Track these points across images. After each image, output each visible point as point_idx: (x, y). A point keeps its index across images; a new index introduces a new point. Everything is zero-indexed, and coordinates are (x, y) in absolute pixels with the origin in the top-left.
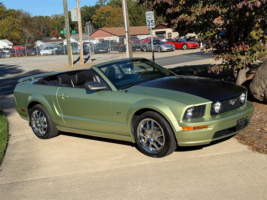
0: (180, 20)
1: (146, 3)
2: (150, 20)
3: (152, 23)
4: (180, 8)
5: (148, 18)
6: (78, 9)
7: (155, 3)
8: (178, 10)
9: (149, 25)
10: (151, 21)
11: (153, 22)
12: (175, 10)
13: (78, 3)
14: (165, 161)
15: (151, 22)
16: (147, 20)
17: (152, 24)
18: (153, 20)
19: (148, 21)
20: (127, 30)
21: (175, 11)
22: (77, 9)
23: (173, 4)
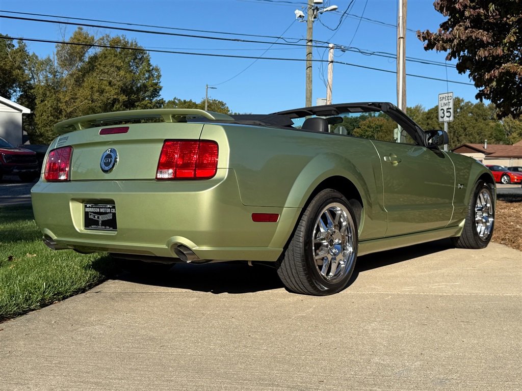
0: (503, 71)
1: (439, 45)
2: (445, 108)
4: (505, 51)
5: (442, 105)
6: (328, 100)
7: (456, 43)
8: (499, 51)
9: (443, 116)
10: (447, 109)
11: (451, 111)
12: (493, 52)
13: (329, 90)
14: (445, 294)
15: (447, 112)
16: (440, 108)
17: (449, 115)
18: (450, 109)
19: (442, 109)
21: (494, 54)
22: (326, 100)
23: (490, 41)
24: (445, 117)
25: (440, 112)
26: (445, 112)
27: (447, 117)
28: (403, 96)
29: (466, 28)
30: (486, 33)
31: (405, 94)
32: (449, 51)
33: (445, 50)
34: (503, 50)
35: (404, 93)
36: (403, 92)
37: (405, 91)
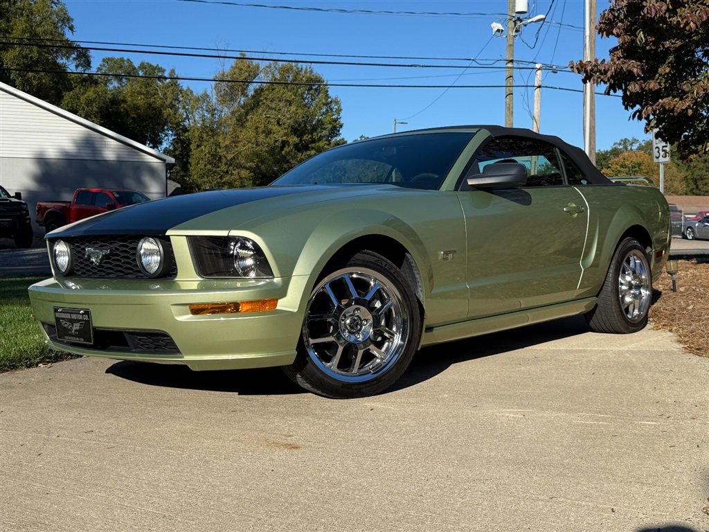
0: (658, 108)
1: (595, 78)
2: (660, 146)
3: (665, 152)
5: (657, 144)
9: (657, 156)
10: (663, 147)
15: (663, 151)
16: (655, 146)
17: (665, 155)
18: (666, 146)
24: (661, 158)
25: (655, 151)
26: (661, 151)
27: (663, 156)
29: (619, 59)
30: (639, 63)
32: (608, 84)
33: (605, 83)
34: (660, 84)
37: (594, 128)
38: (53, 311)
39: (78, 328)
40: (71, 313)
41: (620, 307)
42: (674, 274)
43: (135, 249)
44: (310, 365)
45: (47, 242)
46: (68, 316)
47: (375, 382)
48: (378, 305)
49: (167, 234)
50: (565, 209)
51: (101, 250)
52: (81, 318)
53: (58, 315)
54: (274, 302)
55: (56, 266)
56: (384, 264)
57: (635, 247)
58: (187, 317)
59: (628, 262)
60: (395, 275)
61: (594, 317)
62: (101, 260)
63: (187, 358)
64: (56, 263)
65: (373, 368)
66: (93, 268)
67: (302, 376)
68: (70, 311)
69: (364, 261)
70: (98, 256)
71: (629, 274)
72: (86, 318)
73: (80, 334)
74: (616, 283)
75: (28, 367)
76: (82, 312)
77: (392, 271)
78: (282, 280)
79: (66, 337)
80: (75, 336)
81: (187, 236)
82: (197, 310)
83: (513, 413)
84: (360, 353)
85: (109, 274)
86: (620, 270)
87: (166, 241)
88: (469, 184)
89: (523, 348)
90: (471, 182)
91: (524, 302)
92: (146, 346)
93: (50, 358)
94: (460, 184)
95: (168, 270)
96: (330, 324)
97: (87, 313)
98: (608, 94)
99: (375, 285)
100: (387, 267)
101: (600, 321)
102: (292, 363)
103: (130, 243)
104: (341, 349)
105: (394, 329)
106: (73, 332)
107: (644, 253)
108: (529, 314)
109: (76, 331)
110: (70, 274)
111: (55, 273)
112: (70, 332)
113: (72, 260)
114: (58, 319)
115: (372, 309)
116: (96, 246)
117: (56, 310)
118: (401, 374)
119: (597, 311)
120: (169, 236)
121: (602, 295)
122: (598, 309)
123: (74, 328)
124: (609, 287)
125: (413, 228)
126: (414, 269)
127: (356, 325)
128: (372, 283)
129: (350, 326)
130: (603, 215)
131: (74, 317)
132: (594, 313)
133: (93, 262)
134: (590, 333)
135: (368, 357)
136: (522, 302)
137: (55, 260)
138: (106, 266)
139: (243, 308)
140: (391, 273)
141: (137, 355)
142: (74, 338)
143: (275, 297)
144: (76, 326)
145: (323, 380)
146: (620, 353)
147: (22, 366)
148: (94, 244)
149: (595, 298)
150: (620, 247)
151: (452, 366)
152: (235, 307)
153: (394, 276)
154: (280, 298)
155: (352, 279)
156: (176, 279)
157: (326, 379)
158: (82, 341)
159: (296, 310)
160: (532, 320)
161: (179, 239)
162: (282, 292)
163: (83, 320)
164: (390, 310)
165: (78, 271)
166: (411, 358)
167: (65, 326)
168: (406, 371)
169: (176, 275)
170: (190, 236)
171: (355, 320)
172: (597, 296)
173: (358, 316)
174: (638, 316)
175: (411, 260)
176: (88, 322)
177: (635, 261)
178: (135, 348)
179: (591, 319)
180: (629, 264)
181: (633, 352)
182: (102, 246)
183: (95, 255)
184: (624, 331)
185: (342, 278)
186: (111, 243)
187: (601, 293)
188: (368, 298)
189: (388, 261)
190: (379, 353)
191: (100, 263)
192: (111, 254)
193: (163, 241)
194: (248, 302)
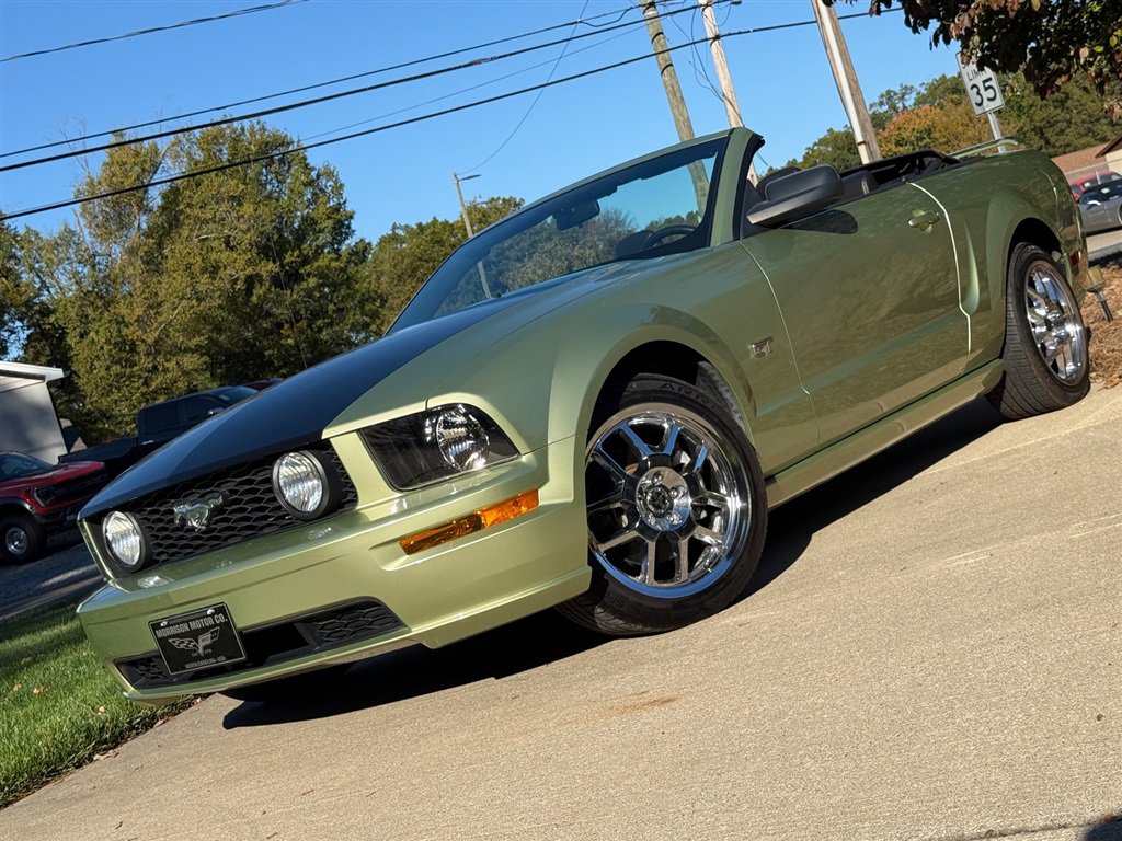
2: (979, 81)
3: (991, 90)
5: (971, 77)
9: (979, 102)
10: (985, 82)
11: (993, 83)
15: (986, 89)
16: (968, 85)
17: (992, 96)
18: (990, 79)
19: (974, 86)
20: (864, 136)
24: (986, 102)
25: (972, 93)
26: (982, 91)
27: (989, 99)
28: (853, 95)
31: (858, 88)
35: (854, 86)
36: (850, 86)
37: (856, 82)
38: (148, 631)
39: (209, 642)
40: (187, 622)
41: (1044, 365)
42: (1101, 289)
43: (269, 480)
44: (611, 586)
45: (85, 524)
46: (184, 628)
47: (722, 586)
48: (685, 459)
49: (323, 437)
50: (911, 223)
51: (206, 503)
52: (209, 622)
53: (160, 633)
54: (533, 495)
55: (115, 561)
56: (676, 387)
57: (1036, 257)
58: (403, 562)
59: (1032, 285)
60: (699, 400)
61: (1006, 395)
62: (209, 519)
63: (416, 630)
64: (114, 555)
65: (710, 563)
66: (197, 538)
67: (606, 608)
68: (185, 619)
69: (643, 392)
70: (202, 514)
71: (1039, 306)
72: (221, 618)
73: (214, 650)
74: (1026, 326)
75: (76, 768)
76: (209, 612)
77: (693, 396)
78: (535, 455)
79: (187, 666)
80: (207, 657)
81: (358, 431)
82: (414, 544)
83: (972, 556)
84: (684, 544)
85: (226, 539)
86: (1024, 304)
87: (324, 450)
88: (752, 222)
89: (911, 478)
90: (754, 219)
91: (885, 403)
92: (337, 635)
93: (106, 742)
94: (739, 227)
95: (340, 497)
96: (620, 511)
97: (221, 609)
98: (879, 12)
99: (671, 427)
100: (682, 392)
101: (1018, 398)
102: (587, 588)
103: (256, 474)
104: (652, 546)
105: (723, 490)
106: (201, 651)
107: (1052, 262)
108: (899, 419)
109: (205, 648)
110: (148, 564)
111: (114, 574)
112: (194, 655)
113: (145, 540)
114: (162, 641)
115: (678, 468)
116: (191, 498)
117: (155, 626)
118: (758, 561)
119: (1008, 384)
120: (327, 440)
121: (1008, 354)
122: (1008, 379)
123: (201, 644)
124: (1016, 337)
125: (697, 316)
126: (719, 385)
127: (661, 502)
128: (666, 426)
129: (654, 505)
130: (971, 216)
131: (195, 625)
132: (1004, 387)
133: (193, 529)
134: (1005, 425)
135: (697, 548)
136: (880, 402)
137: (111, 550)
138: (220, 526)
139: (488, 519)
140: (693, 401)
141: (323, 654)
142: (205, 662)
143: (531, 488)
144: (205, 640)
145: (640, 605)
146: (1077, 436)
147: (67, 767)
148: (186, 496)
149: (998, 362)
150: (1012, 263)
151: (815, 536)
152: (472, 523)
153: (700, 404)
154: (540, 487)
155: (632, 427)
156: (358, 508)
157: (643, 602)
158: (222, 661)
159: (571, 499)
160: (908, 429)
161: (345, 439)
162: (540, 475)
163: (216, 625)
164: (707, 463)
165: (159, 554)
166: (765, 531)
167: (182, 646)
168: (763, 553)
169: (355, 500)
170: (363, 429)
171: (659, 494)
172: (1001, 357)
173: (661, 486)
174: (1075, 372)
175: (711, 372)
176: (228, 625)
177: (1043, 281)
178: (320, 645)
179: (1001, 400)
180: (1034, 287)
181: (1096, 428)
182: (203, 496)
183: (193, 514)
184: (1061, 404)
185: (619, 430)
186: (219, 486)
187: (1006, 350)
188: (668, 451)
189: (680, 381)
190: (713, 535)
191: (207, 526)
192: (226, 503)
193: (316, 452)
194: (490, 509)
